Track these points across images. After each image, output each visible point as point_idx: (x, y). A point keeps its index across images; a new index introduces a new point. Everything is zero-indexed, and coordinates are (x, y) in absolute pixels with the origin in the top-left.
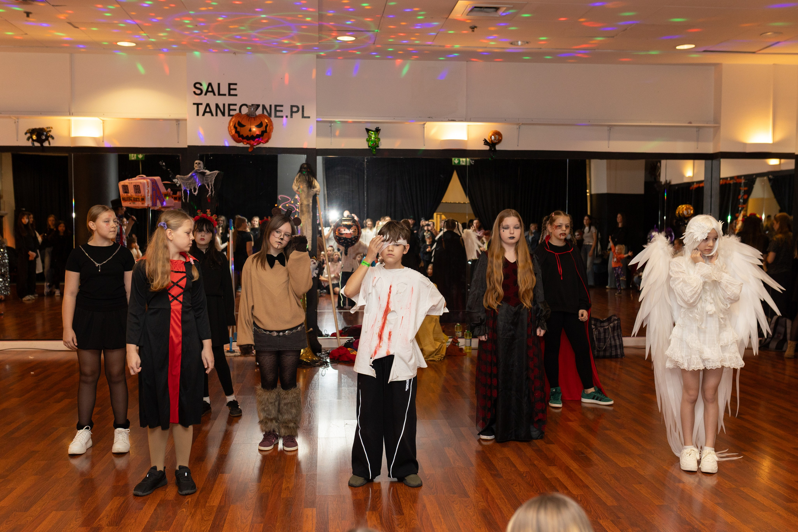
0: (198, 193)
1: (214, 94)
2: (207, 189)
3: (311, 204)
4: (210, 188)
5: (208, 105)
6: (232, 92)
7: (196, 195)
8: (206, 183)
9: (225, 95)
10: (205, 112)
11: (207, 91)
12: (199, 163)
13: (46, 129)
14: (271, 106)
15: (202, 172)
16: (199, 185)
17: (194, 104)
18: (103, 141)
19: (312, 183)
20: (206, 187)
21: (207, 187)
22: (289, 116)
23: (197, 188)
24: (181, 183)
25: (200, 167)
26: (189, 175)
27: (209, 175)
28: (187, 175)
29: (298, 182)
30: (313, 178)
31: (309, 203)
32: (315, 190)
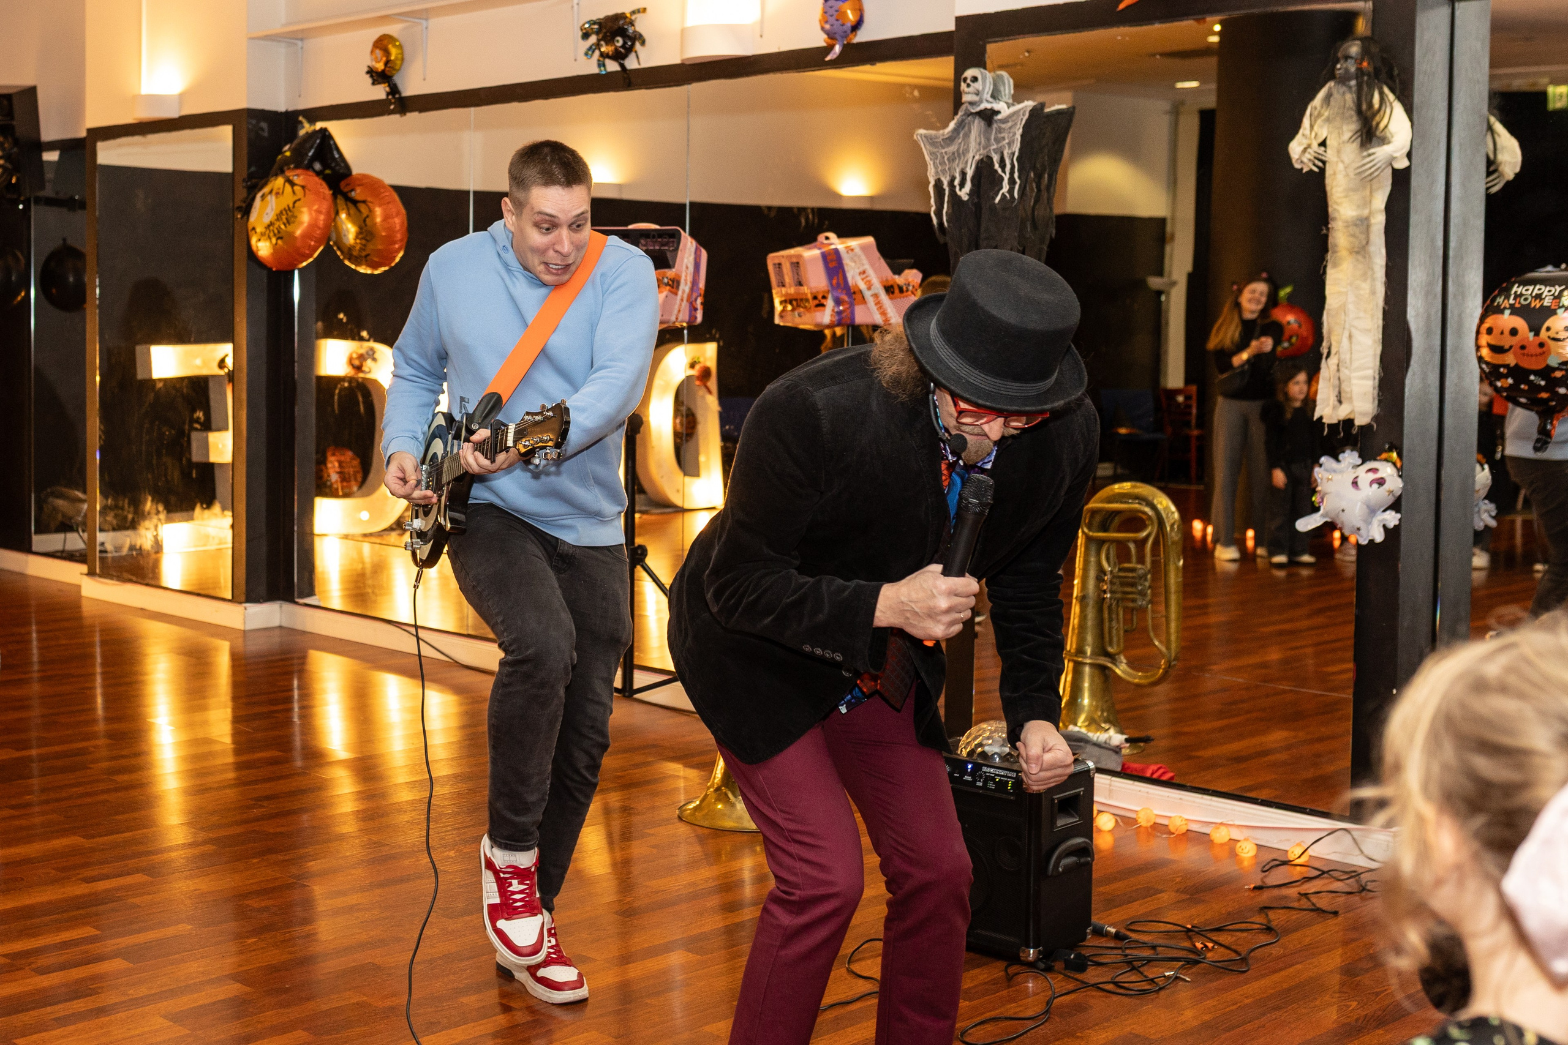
0: (971, 190)
2: (996, 171)
3: (1379, 220)
4: (1008, 167)
7: (965, 198)
8: (996, 153)
12: (975, 79)
13: (628, 15)
15: (986, 109)
16: (977, 158)
19: (1378, 124)
20: (994, 166)
21: (997, 166)
23: (970, 173)
24: (927, 158)
25: (977, 93)
26: (952, 125)
27: (1005, 121)
28: (946, 126)
29: (1319, 121)
30: (1382, 95)
31: (1366, 212)
32: (1381, 153)
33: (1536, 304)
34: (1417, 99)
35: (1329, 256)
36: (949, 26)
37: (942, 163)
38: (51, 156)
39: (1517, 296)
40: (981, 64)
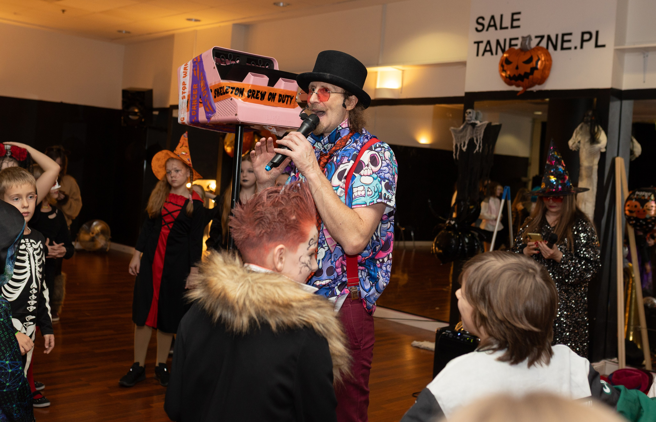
0: (467, 148)
1: (496, 29)
2: (474, 143)
3: (596, 167)
4: (479, 142)
5: (489, 42)
6: (515, 24)
7: (465, 151)
8: (475, 136)
9: (507, 28)
10: (485, 51)
11: (489, 26)
12: (470, 113)
14: (557, 36)
15: (473, 123)
16: (469, 138)
17: (475, 43)
18: (401, 93)
19: (596, 137)
21: (475, 141)
22: (579, 46)
23: (467, 143)
24: (453, 136)
25: (471, 117)
26: (462, 127)
27: (479, 127)
28: (460, 127)
29: (578, 135)
30: (598, 129)
31: (591, 165)
32: (598, 146)
33: (643, 198)
34: (609, 130)
35: (580, 178)
36: (463, 94)
37: (458, 139)
38: (156, 113)
39: (637, 195)
40: (472, 108)
